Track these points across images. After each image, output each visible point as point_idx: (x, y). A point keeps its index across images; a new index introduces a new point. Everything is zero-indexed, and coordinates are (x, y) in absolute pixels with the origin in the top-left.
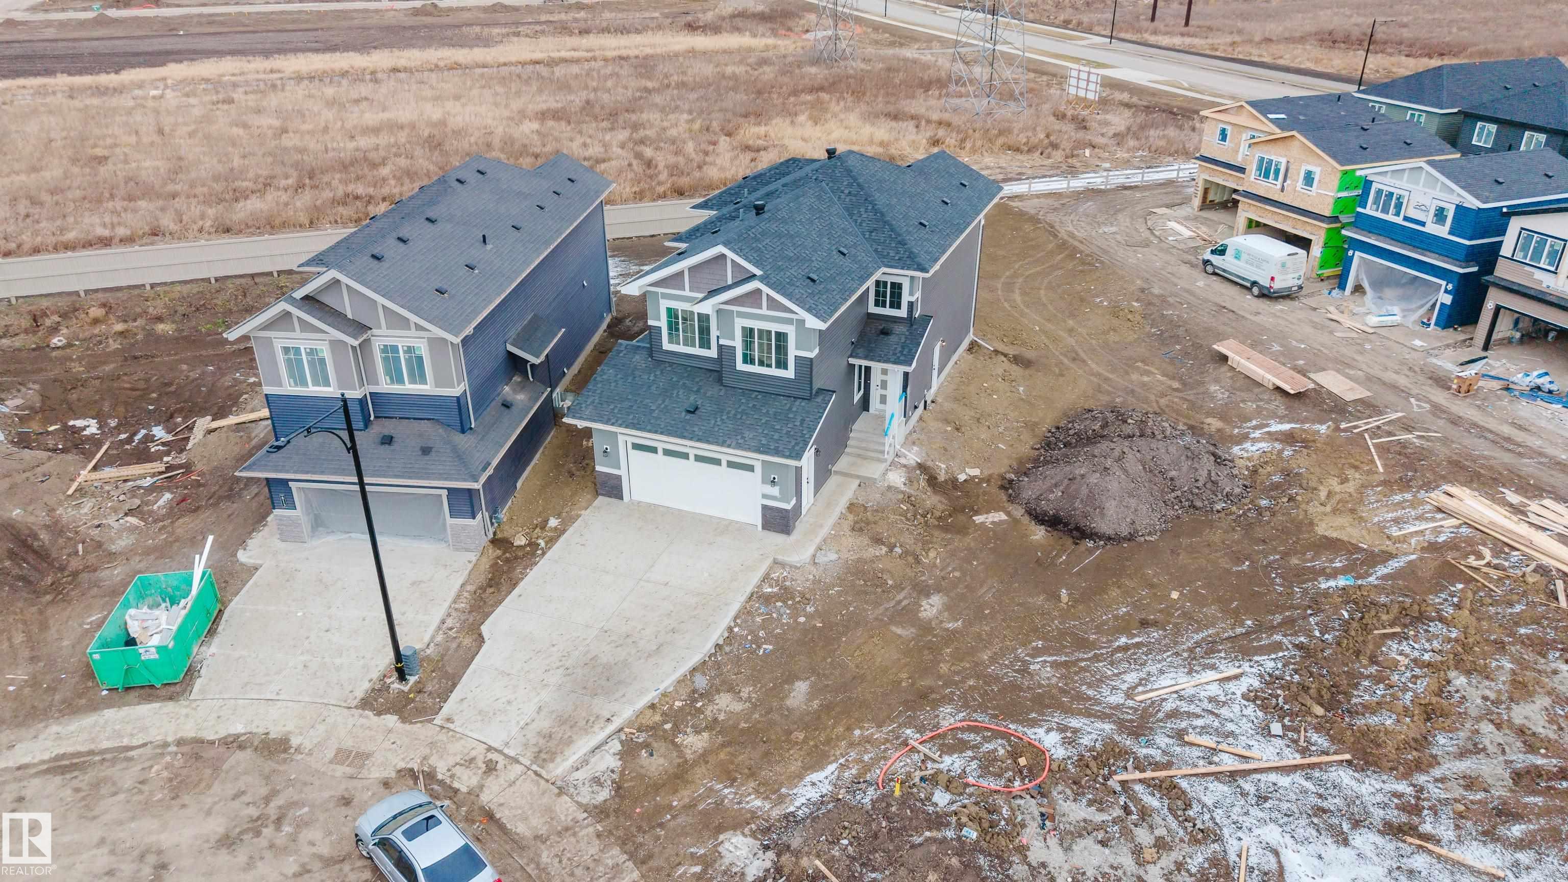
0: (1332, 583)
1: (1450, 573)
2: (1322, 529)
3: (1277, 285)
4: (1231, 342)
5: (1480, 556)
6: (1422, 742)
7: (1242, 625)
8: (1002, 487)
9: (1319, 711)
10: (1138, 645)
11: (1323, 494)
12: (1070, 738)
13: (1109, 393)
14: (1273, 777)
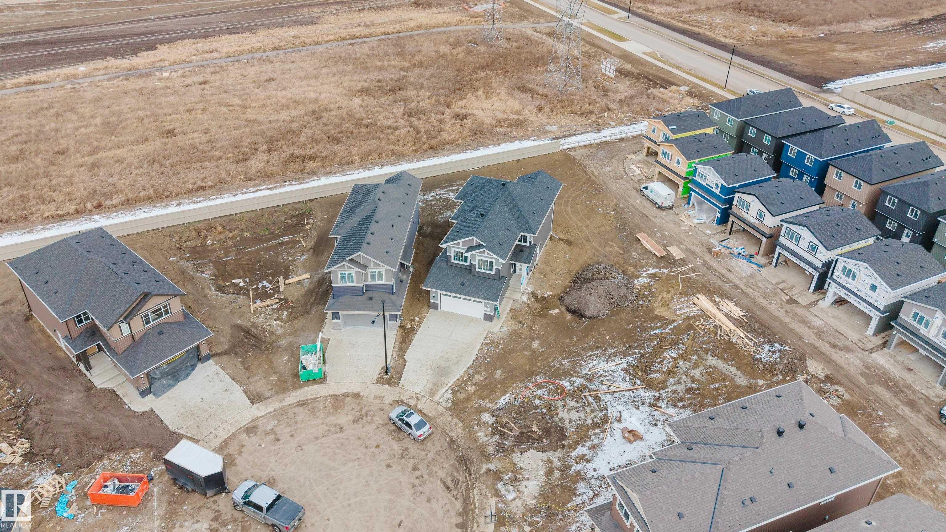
0: (655, 332)
1: (690, 327)
2: (657, 312)
3: (664, 205)
4: (642, 233)
5: (700, 321)
6: (666, 381)
7: (625, 346)
8: (559, 299)
9: (640, 373)
10: (594, 355)
11: (660, 299)
12: (572, 383)
13: (597, 256)
14: (624, 393)
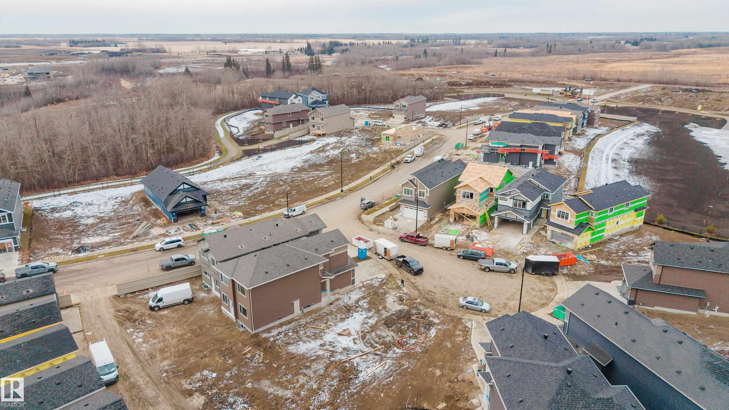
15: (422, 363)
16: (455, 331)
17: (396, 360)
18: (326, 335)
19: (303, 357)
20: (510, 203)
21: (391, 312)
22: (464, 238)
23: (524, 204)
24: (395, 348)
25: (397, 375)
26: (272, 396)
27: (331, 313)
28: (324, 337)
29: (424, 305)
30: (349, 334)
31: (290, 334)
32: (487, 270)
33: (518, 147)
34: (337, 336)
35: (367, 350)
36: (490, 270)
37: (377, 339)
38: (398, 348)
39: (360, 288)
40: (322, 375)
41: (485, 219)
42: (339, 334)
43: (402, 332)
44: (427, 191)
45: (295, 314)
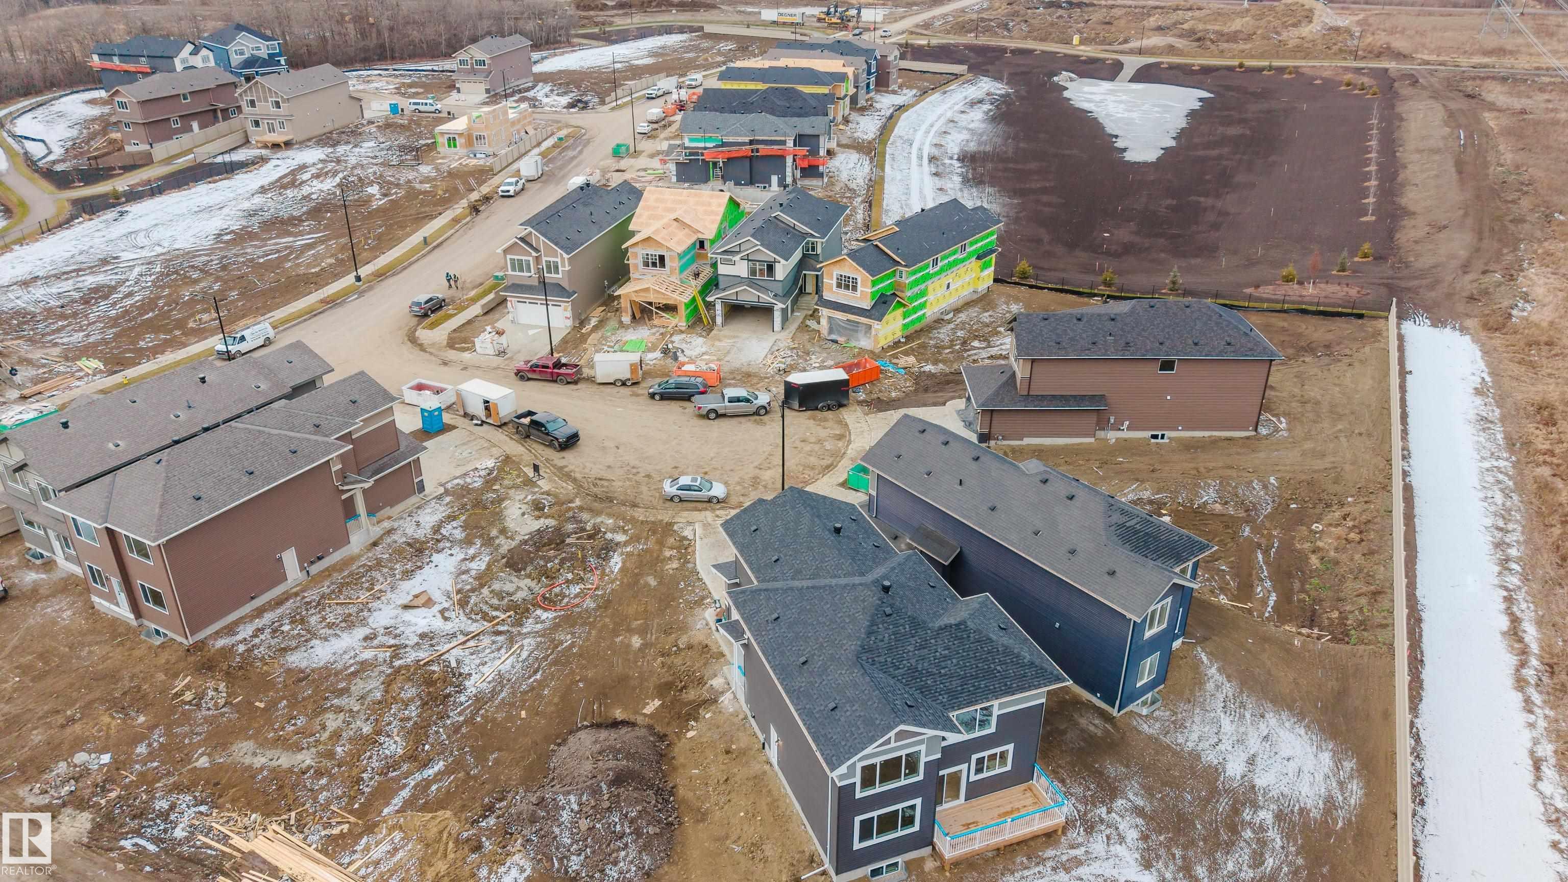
0: (436, 769)
15: (600, 631)
16: (661, 551)
17: (543, 636)
18: (375, 614)
19: (327, 673)
20: (741, 269)
21: (518, 538)
22: (658, 354)
23: (771, 268)
24: (539, 612)
25: (551, 665)
26: (265, 773)
27: (379, 564)
28: (370, 620)
29: (591, 510)
30: (429, 603)
31: (286, 628)
32: (713, 415)
33: (743, 144)
34: (400, 611)
35: (474, 628)
36: (719, 416)
37: (495, 601)
38: (545, 610)
39: (439, 498)
40: (380, 702)
41: (696, 307)
42: (406, 607)
43: (551, 576)
44: (562, 258)
45: (289, 581)
